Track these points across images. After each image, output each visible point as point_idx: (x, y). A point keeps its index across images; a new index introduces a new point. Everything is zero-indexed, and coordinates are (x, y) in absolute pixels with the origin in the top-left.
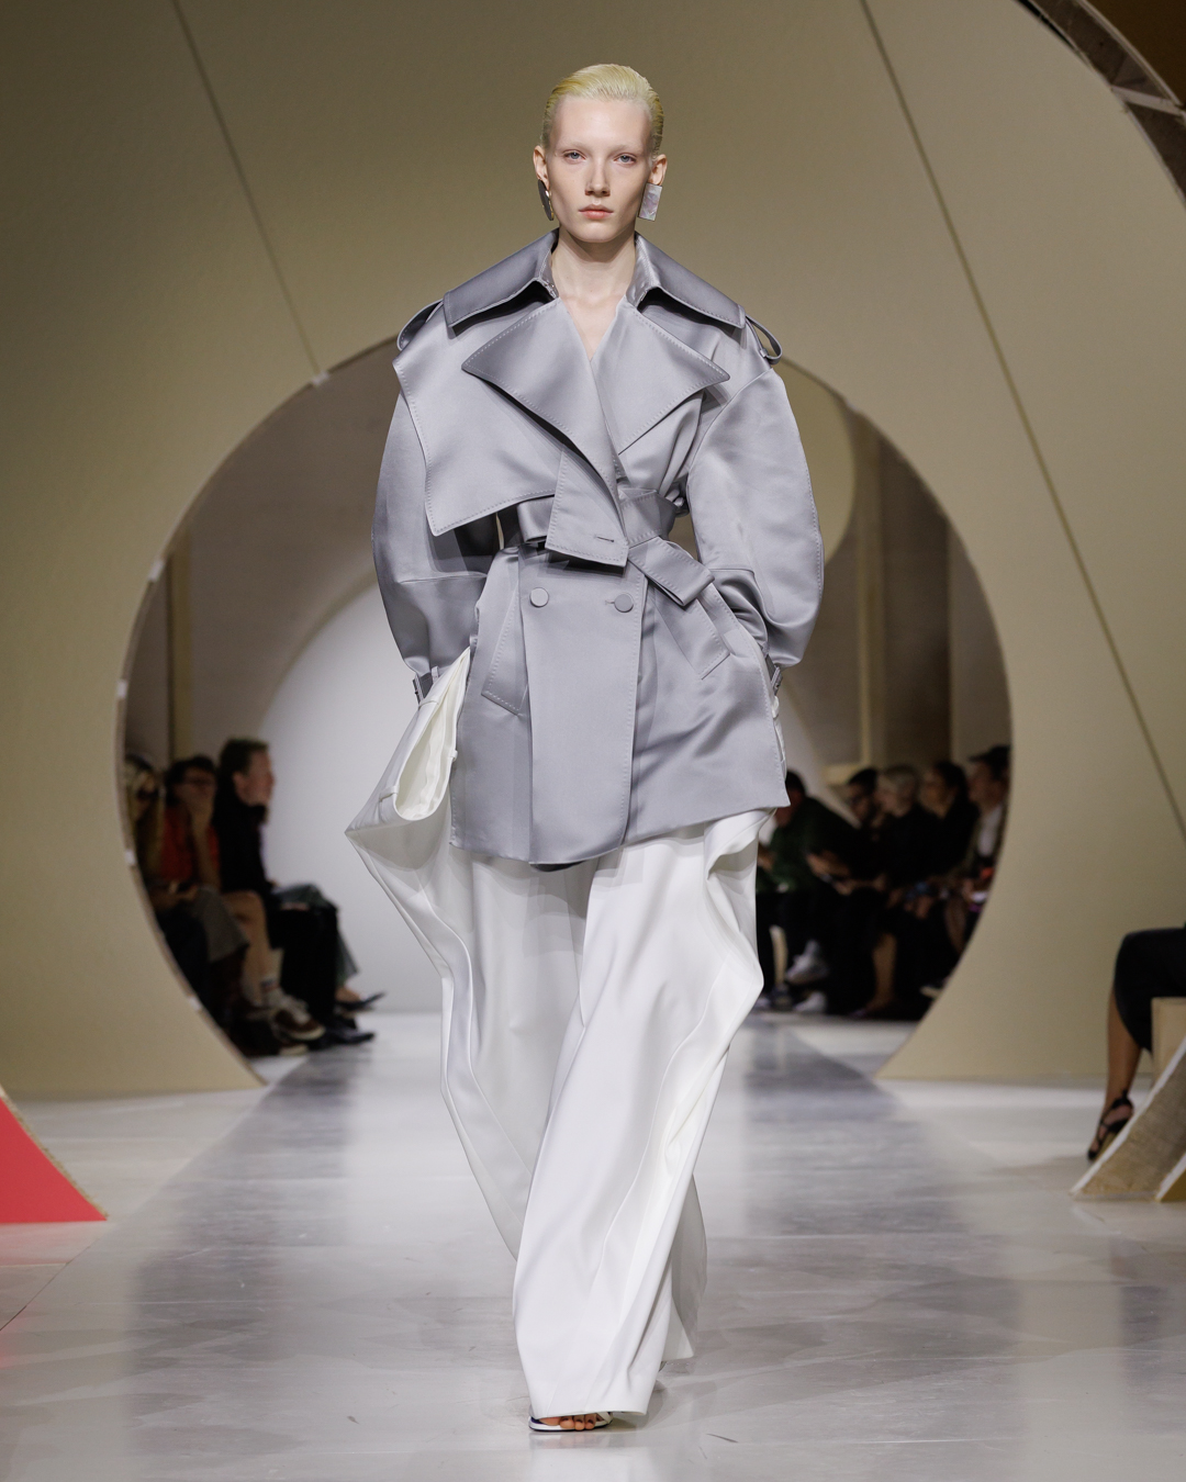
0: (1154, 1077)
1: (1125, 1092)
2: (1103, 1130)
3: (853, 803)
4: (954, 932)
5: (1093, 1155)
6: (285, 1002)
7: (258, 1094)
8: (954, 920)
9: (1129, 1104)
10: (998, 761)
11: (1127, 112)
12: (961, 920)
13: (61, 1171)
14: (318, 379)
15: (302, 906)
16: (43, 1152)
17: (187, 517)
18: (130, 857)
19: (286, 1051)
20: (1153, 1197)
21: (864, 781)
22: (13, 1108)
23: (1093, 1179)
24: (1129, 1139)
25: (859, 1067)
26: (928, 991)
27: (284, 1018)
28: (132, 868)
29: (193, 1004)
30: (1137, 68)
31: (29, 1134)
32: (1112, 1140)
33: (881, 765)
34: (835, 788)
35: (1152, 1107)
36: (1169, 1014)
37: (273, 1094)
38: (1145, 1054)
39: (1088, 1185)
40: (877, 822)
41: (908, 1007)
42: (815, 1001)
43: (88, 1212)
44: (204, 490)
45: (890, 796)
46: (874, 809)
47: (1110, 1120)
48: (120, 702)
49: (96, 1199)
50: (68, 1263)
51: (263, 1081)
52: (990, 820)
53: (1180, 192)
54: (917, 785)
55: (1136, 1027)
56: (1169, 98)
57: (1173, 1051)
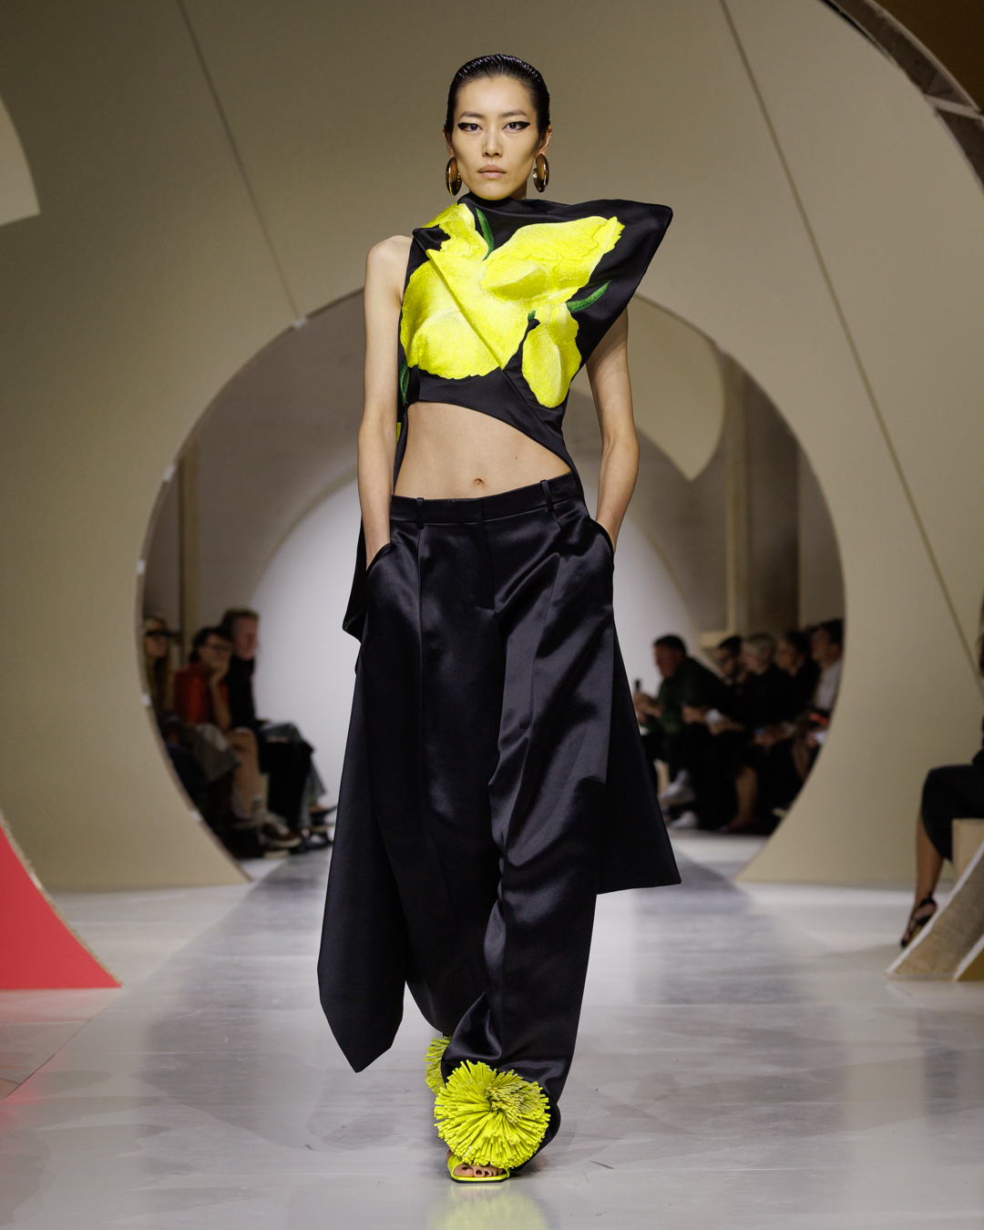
0: (953, 882)
1: (931, 894)
2: (913, 924)
3: (722, 662)
4: (799, 765)
5: (905, 943)
6: (271, 818)
7: (246, 888)
8: (799, 755)
9: (933, 903)
10: (835, 630)
11: (937, 116)
12: (806, 756)
13: (85, 948)
14: (299, 323)
15: (283, 739)
16: (72, 933)
17: (194, 431)
18: (146, 700)
19: (269, 855)
20: (951, 977)
21: (732, 646)
22: (48, 898)
23: (904, 963)
24: (933, 931)
25: (723, 872)
26: (778, 812)
27: (269, 830)
28: (148, 708)
29: (195, 816)
30: (945, 82)
31: (60, 918)
32: (919, 932)
33: (744, 633)
34: (708, 651)
35: (951, 906)
36: (965, 832)
37: (257, 889)
38: (946, 863)
39: (900, 967)
40: (741, 678)
41: (762, 825)
42: (687, 819)
43: (105, 981)
44: (208, 410)
45: (752, 657)
46: (738, 669)
47: (918, 916)
48: (140, 577)
49: (113, 969)
50: (89, 1020)
51: (249, 879)
52: (828, 675)
53: (979, 179)
54: (773, 650)
55: (939, 841)
56: (970, 105)
57: (967, 861)
